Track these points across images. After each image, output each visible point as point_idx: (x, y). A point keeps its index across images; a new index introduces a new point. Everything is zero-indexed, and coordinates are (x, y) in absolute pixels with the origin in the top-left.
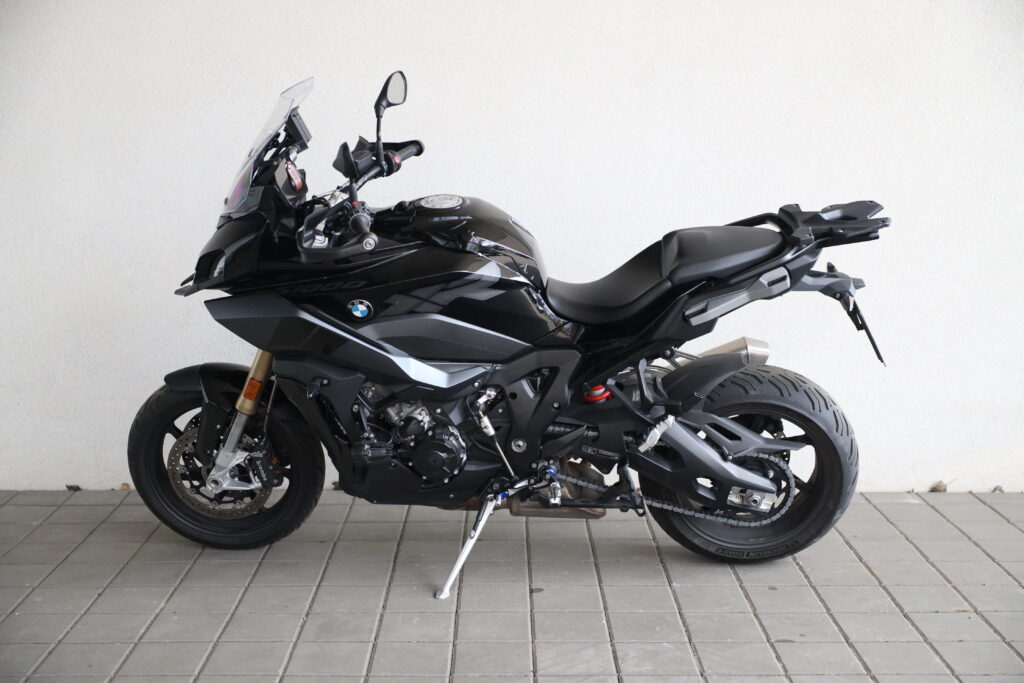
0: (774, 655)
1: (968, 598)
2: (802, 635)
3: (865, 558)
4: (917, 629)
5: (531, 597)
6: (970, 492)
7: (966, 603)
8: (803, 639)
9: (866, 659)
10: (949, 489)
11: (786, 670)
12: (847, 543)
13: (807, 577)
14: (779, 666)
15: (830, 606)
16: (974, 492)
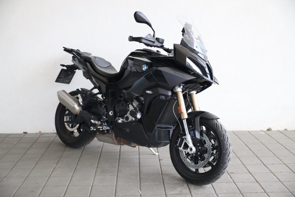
0: (230, 177)
1: (282, 160)
2: (237, 171)
3: (251, 149)
4: (269, 169)
5: (160, 162)
6: (278, 131)
7: (281, 162)
8: (237, 172)
9: (255, 178)
10: (272, 130)
11: (234, 181)
12: (246, 145)
13: (236, 155)
14: (232, 180)
15: (243, 163)
16: (279, 130)
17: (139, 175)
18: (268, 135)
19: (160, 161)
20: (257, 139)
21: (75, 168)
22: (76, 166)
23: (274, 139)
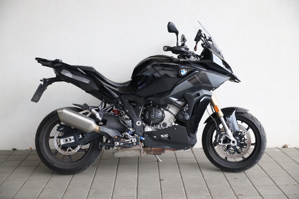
17: (136, 197)
18: (284, 152)
19: (161, 181)
20: (270, 157)
21: (66, 189)
22: (67, 186)
23: (290, 157)
